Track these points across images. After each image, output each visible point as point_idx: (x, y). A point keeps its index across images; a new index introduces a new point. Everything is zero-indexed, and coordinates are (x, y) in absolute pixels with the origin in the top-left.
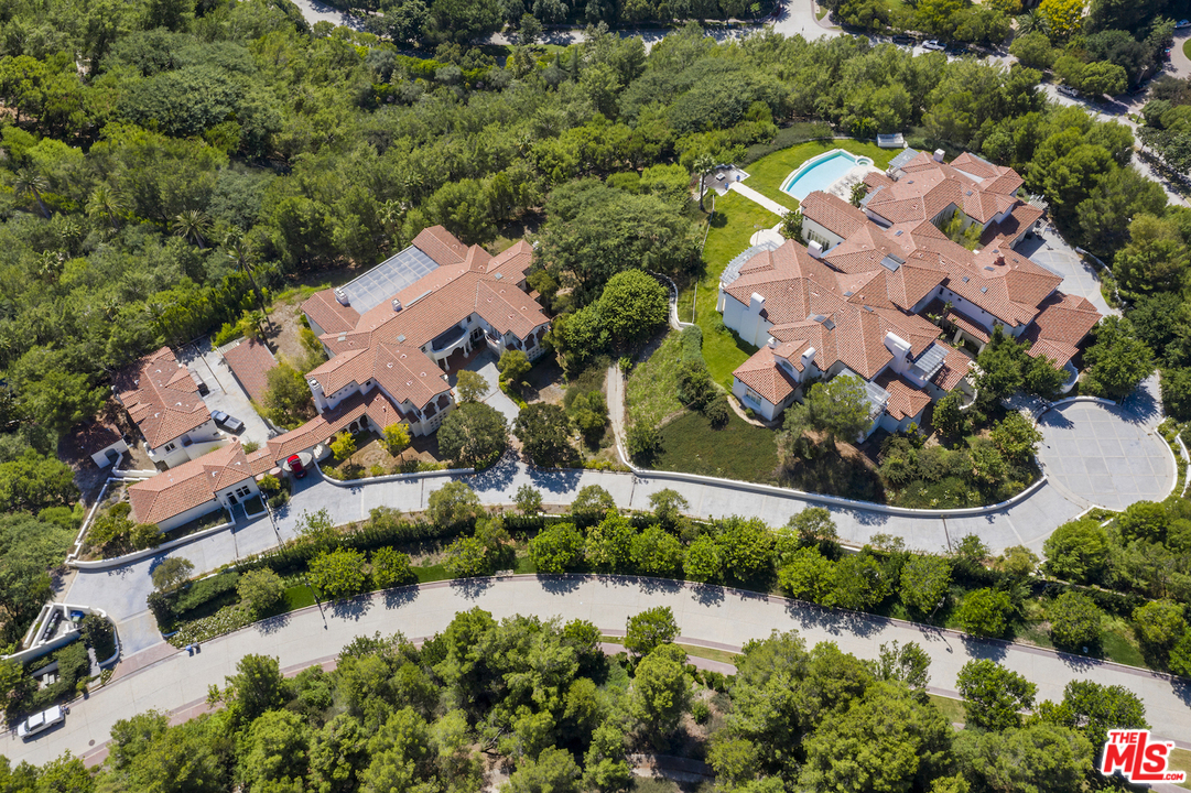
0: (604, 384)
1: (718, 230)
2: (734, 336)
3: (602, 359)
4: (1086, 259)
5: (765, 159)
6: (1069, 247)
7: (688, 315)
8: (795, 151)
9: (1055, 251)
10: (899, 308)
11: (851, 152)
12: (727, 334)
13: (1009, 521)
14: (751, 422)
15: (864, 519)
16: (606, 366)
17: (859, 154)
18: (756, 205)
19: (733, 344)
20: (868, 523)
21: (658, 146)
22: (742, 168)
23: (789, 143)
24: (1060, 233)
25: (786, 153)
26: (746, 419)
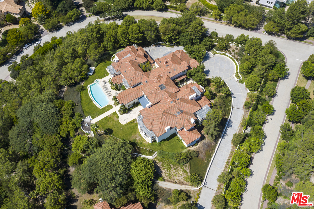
0: (165, 188)
1: (114, 133)
2: (164, 141)
3: (155, 187)
4: (156, 45)
5: (83, 109)
6: (150, 47)
7: (151, 153)
8: (83, 98)
9: (150, 50)
10: (177, 92)
11: (91, 83)
12: (162, 143)
13: (236, 94)
14: (198, 145)
15: (230, 126)
16: (158, 186)
17: (93, 81)
18: (106, 118)
19: (166, 142)
20: (232, 125)
21: (60, 142)
22: (85, 117)
23: (80, 99)
24: (144, 47)
25: (83, 102)
26: (197, 146)
